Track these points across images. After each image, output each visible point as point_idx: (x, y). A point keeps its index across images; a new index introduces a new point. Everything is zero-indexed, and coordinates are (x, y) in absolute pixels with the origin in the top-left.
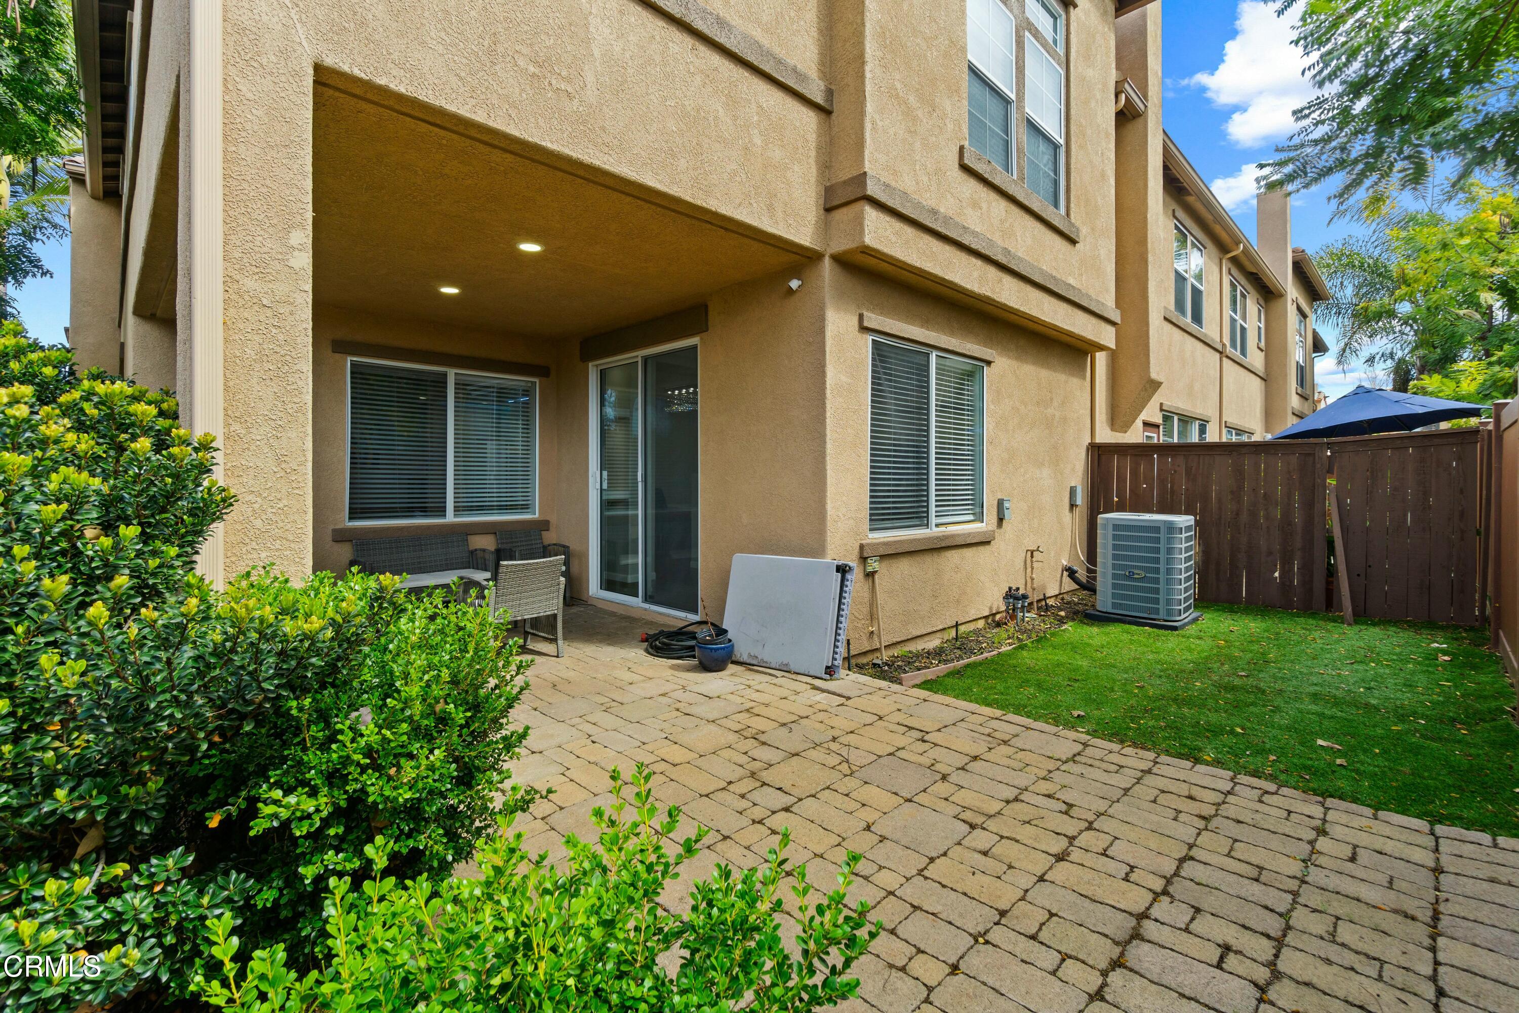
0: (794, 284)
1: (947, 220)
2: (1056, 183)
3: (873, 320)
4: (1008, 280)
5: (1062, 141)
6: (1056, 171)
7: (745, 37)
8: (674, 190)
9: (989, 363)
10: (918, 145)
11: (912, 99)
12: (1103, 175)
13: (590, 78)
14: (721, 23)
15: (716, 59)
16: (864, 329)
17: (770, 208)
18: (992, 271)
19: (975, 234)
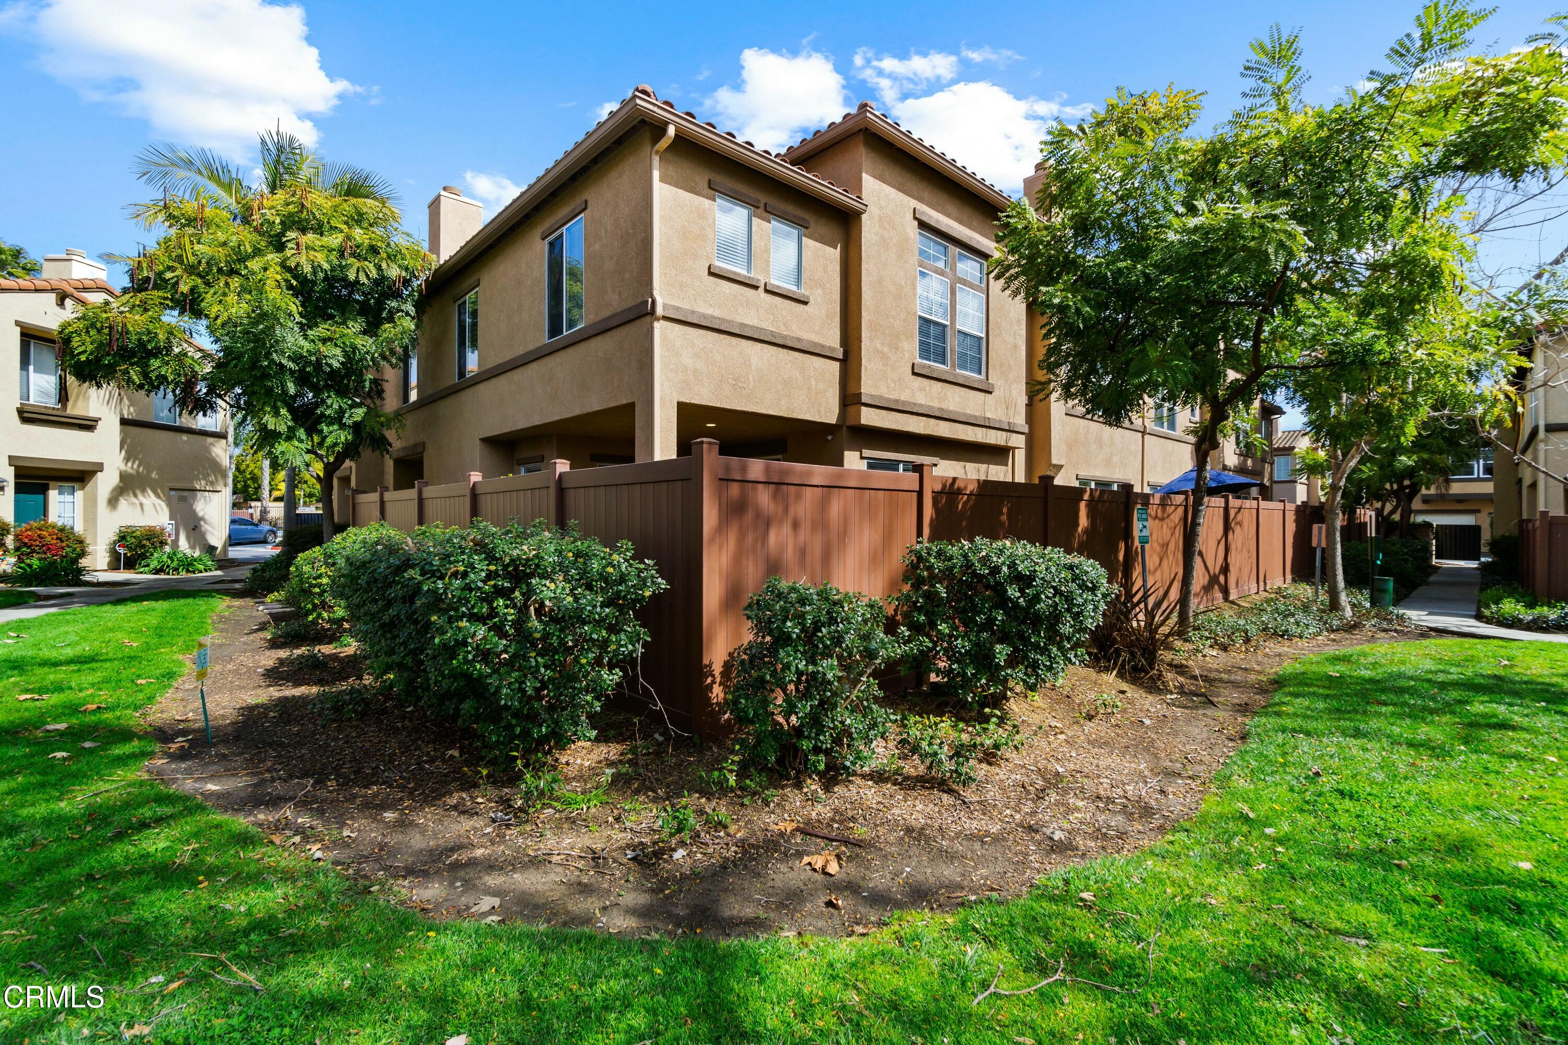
0: (830, 438)
1: (904, 402)
2: (980, 360)
3: (867, 453)
4: (942, 423)
5: (983, 335)
6: (980, 353)
7: (808, 341)
8: (781, 414)
9: (935, 465)
10: (889, 370)
11: (886, 349)
12: (1015, 346)
13: (751, 379)
14: (799, 340)
15: (797, 354)
16: (862, 458)
17: (819, 411)
18: (932, 421)
19: (921, 405)
